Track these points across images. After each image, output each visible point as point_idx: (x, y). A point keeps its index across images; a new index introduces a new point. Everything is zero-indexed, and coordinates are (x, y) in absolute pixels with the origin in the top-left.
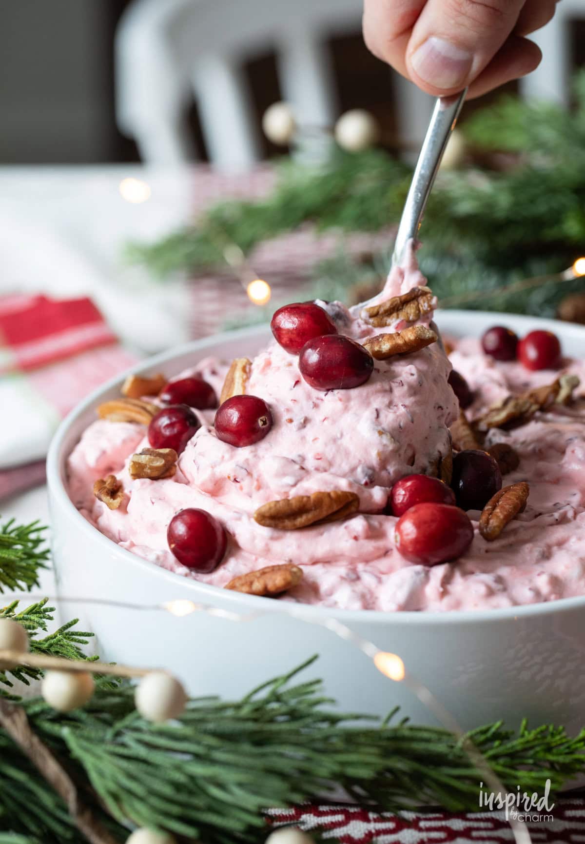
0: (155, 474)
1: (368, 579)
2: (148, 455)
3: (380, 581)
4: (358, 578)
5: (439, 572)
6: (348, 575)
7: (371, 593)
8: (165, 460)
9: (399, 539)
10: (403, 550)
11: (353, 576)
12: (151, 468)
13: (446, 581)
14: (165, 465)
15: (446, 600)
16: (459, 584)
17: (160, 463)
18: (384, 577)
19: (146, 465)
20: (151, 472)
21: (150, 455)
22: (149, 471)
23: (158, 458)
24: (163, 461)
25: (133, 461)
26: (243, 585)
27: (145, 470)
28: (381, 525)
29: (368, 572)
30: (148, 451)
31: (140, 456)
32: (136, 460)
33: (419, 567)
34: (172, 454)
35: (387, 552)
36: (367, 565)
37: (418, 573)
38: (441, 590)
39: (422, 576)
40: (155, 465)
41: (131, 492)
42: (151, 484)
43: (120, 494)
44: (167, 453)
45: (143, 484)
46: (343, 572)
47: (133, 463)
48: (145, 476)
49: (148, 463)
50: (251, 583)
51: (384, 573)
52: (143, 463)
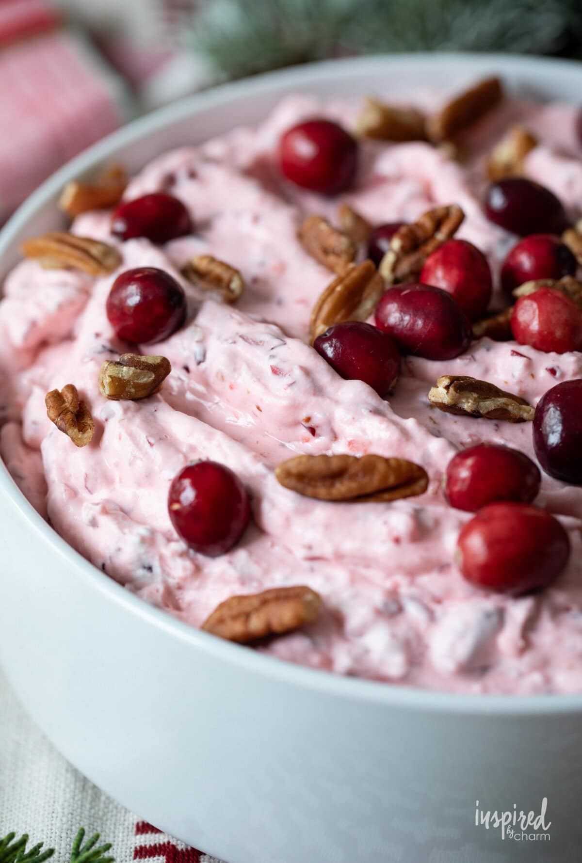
0: (141, 393)
1: (413, 612)
2: (132, 366)
3: (432, 616)
4: (400, 609)
5: (520, 609)
6: (386, 605)
7: (420, 639)
8: (155, 374)
10: (467, 573)
11: (393, 607)
12: (137, 386)
13: (530, 626)
14: (154, 381)
15: (528, 658)
16: (547, 633)
17: (148, 378)
18: (438, 609)
19: (129, 381)
20: (136, 391)
21: (135, 366)
22: (133, 390)
23: (146, 371)
24: (153, 376)
25: (111, 376)
26: (235, 618)
27: (127, 389)
28: (437, 523)
29: (414, 599)
30: (132, 359)
31: (119, 368)
32: (114, 374)
33: (490, 603)
34: (165, 365)
35: (443, 568)
36: (412, 583)
37: (488, 615)
38: (521, 643)
39: (494, 619)
40: (142, 381)
41: (106, 420)
42: (138, 410)
43: (89, 422)
44: (158, 364)
45: (126, 410)
46: (378, 598)
47: (111, 380)
48: (127, 397)
49: (131, 379)
50: (247, 616)
51: (438, 601)
52: (126, 378)
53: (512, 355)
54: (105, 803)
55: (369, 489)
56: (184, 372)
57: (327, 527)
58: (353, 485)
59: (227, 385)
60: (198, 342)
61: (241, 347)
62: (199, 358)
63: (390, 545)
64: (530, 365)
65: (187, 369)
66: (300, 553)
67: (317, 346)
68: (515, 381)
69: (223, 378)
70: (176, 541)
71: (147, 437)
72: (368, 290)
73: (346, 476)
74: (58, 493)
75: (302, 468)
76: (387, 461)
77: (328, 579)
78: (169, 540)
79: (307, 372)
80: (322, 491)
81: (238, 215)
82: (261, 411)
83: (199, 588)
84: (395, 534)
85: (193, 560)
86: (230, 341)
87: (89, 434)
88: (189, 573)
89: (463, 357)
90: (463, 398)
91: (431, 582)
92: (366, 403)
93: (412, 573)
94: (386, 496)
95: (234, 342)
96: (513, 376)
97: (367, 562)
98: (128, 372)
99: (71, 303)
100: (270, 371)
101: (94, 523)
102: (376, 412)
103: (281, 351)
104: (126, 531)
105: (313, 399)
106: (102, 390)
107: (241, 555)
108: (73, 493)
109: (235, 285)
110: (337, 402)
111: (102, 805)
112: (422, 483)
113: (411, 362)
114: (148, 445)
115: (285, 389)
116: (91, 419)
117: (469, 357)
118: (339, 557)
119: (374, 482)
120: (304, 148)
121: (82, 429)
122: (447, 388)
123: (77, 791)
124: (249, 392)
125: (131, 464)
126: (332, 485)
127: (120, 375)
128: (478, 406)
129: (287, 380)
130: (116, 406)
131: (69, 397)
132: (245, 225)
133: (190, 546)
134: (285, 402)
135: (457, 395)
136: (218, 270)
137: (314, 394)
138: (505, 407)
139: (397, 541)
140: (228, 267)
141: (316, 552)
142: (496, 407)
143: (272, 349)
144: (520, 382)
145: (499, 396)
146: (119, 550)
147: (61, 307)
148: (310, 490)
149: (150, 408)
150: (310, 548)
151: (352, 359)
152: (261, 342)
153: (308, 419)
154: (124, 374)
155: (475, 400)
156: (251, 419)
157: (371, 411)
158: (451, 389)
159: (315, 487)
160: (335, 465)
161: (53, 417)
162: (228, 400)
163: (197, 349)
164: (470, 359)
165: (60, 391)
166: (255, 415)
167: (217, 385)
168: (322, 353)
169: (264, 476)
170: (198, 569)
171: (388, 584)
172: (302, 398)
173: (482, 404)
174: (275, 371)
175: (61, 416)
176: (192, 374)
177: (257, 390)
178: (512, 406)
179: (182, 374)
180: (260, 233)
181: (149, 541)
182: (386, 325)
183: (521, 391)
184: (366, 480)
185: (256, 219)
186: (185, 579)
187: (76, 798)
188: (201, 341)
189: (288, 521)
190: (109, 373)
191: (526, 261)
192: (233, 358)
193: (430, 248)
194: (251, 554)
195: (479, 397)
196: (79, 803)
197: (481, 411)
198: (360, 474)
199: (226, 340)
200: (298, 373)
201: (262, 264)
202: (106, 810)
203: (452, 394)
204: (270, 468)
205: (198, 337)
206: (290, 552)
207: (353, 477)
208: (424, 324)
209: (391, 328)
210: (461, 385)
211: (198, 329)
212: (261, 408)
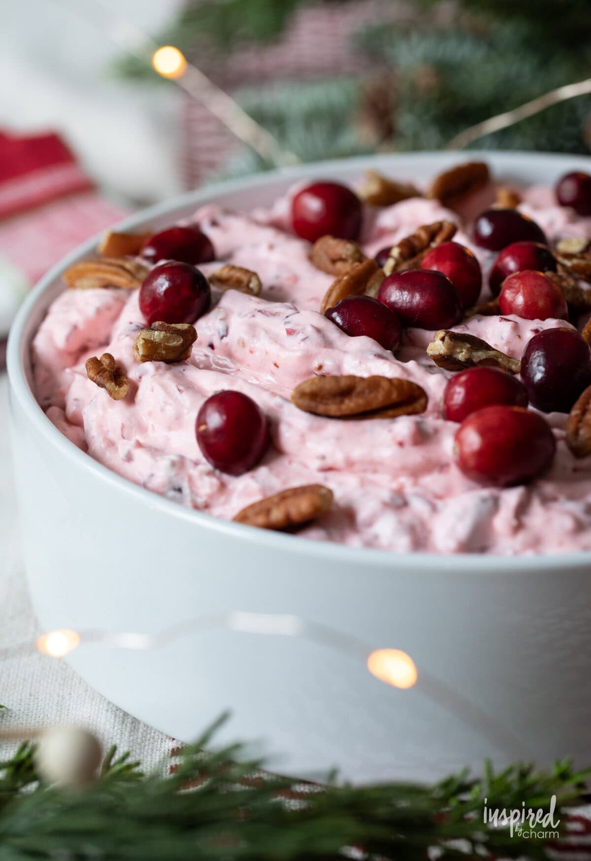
0: (171, 356)
1: (418, 506)
2: (163, 331)
3: (434, 509)
4: (405, 504)
5: (511, 497)
6: (392, 499)
7: (423, 524)
8: (183, 338)
9: (458, 450)
10: (464, 465)
11: (399, 502)
12: (167, 348)
13: (522, 510)
14: (183, 345)
15: (521, 537)
16: (537, 516)
17: (177, 342)
18: (439, 504)
19: (160, 344)
20: (166, 353)
21: (166, 331)
22: (164, 352)
23: (175, 335)
24: (182, 340)
25: (144, 339)
26: (257, 514)
27: (158, 351)
28: (436, 431)
29: (417, 495)
30: (162, 326)
31: (151, 332)
32: (147, 337)
33: (486, 493)
34: (192, 332)
35: (442, 467)
36: (416, 484)
37: (484, 500)
38: (514, 522)
39: (490, 504)
40: (171, 344)
41: (140, 378)
42: (168, 369)
43: (125, 380)
44: (186, 329)
45: (157, 368)
46: (386, 495)
47: (144, 341)
48: (159, 358)
49: (162, 342)
50: (268, 512)
51: (440, 497)
52: (157, 341)
53: (500, 321)
54: (142, 734)
55: (375, 405)
56: (210, 349)
57: (338, 439)
58: (361, 401)
59: (247, 350)
60: (221, 320)
61: (260, 318)
62: (222, 333)
63: (395, 448)
64: (516, 327)
65: (212, 346)
66: (316, 464)
67: (328, 315)
68: (504, 342)
69: (244, 345)
70: (204, 464)
71: (177, 386)
72: (372, 281)
73: (354, 394)
74: (97, 443)
75: (314, 388)
76: (390, 381)
77: (340, 484)
78: (196, 464)
79: (318, 331)
80: (333, 409)
81: (255, 246)
82: (278, 367)
83: (225, 503)
84: (400, 439)
85: (219, 479)
86: (249, 316)
87: (124, 389)
88: (215, 488)
89: (457, 327)
90: (458, 347)
91: (432, 481)
92: (370, 351)
93: (416, 473)
94: (390, 413)
95: (254, 316)
96: (502, 338)
97: (374, 466)
98: (159, 336)
99: (108, 308)
100: (285, 333)
101: (129, 458)
102: (380, 356)
103: (295, 318)
104: (158, 458)
105: (324, 350)
106: (136, 353)
107: (263, 472)
108: (111, 444)
109: (253, 285)
110: (345, 352)
111: (140, 735)
112: (422, 401)
113: (410, 332)
114: (177, 393)
115: (299, 344)
116: (127, 378)
117: (463, 326)
118: (350, 464)
119: (379, 398)
120: (314, 205)
121: (119, 384)
122: (443, 339)
123: (116, 724)
124: (267, 353)
125: (162, 410)
126: (342, 402)
127: (152, 339)
128: (471, 355)
129: (301, 336)
130: (149, 366)
131: (106, 362)
132: (263, 252)
133: (216, 466)
134: (299, 354)
135: (452, 343)
136: (238, 275)
137: (325, 347)
138: (496, 359)
139: (401, 444)
140: (247, 271)
141: (329, 462)
142: (488, 357)
143: (287, 317)
144: (508, 343)
145: (490, 350)
146: (152, 475)
147: (99, 311)
148: (321, 408)
149: (179, 369)
150: (323, 458)
151: (359, 322)
152: (277, 313)
153: (320, 367)
154: (156, 338)
155: (468, 349)
156: (270, 378)
157: (375, 355)
158: (447, 338)
159: (326, 404)
160: (343, 383)
161: (93, 375)
162: (249, 365)
163: (220, 326)
164: (464, 328)
165: (99, 359)
166: (273, 374)
167: (239, 353)
168: (333, 320)
169: (281, 406)
170: (223, 486)
171: (394, 485)
172: (313, 349)
173: (474, 354)
174: (290, 332)
175: (100, 374)
176: (216, 350)
177: (273, 349)
178: (501, 357)
179: (208, 351)
180: (275, 257)
181: (179, 464)
182: (388, 301)
183: (509, 350)
184: (372, 395)
185: (271, 247)
186: (211, 496)
187: (116, 728)
188: (223, 319)
189: (303, 438)
190: (142, 336)
191: (511, 264)
192: (253, 329)
193: (426, 253)
194: (271, 470)
195: (471, 348)
196: (119, 731)
197: (474, 360)
198: (367, 391)
199: (246, 315)
200: (310, 331)
201: (277, 277)
202: (143, 739)
203: (447, 342)
204: (286, 400)
205: (221, 315)
206: (305, 466)
207: (361, 394)
208: (421, 296)
209: (392, 305)
210: (455, 338)
211: (222, 310)
212: (278, 364)
